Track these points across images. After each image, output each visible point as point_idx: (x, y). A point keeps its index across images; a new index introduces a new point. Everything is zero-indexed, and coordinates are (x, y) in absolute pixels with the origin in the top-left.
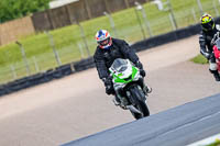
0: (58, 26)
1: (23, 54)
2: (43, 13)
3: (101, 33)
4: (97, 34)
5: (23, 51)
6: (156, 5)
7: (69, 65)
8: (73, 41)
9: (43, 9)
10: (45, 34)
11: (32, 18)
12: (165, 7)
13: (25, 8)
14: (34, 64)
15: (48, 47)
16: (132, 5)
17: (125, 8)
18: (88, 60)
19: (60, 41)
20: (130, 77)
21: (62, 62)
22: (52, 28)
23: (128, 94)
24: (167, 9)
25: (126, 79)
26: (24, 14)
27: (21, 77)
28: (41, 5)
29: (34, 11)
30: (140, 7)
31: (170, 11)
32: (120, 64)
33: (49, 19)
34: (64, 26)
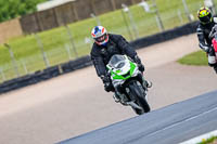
0: (46, 29)
1: (12, 55)
2: (30, 15)
3: (97, 29)
4: (93, 31)
5: (12, 53)
6: (143, 7)
7: (57, 66)
8: (60, 43)
9: (30, 12)
10: (33, 36)
11: (21, 20)
12: (151, 8)
13: (13, 11)
14: (22, 66)
15: (37, 49)
16: (119, 7)
17: (112, 10)
18: (76, 61)
19: (48, 43)
20: (129, 73)
21: (50, 63)
22: (40, 30)
23: (128, 90)
24: (153, 11)
25: (124, 76)
26: (13, 16)
27: (10, 78)
28: (28, 8)
29: (22, 13)
30: (126, 9)
31: (156, 13)
32: (117, 60)
33: (37, 21)
34: (51, 28)
